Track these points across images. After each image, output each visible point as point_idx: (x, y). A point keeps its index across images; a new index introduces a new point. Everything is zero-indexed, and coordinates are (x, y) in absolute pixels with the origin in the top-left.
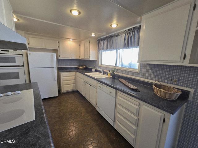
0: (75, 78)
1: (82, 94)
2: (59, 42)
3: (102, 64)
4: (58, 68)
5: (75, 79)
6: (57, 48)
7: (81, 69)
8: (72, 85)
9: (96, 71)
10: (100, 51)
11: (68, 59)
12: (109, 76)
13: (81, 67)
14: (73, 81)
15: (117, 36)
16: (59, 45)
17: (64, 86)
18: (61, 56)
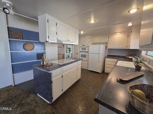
2: (108, 37)
6: (107, 41)
11: (115, 49)
16: (109, 39)
18: (109, 47)
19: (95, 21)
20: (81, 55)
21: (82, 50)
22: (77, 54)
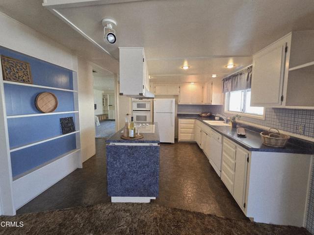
0: (194, 126)
1: (199, 145)
2: (179, 87)
3: (230, 110)
4: (178, 114)
5: (194, 128)
6: (177, 93)
7: (204, 117)
8: (190, 134)
9: (221, 119)
10: (226, 93)
12: (230, 125)
13: (203, 115)
14: (192, 130)
15: (241, 74)
16: (180, 90)
17: (181, 134)
18: (181, 102)
19: (189, 67)
20: (137, 116)
21: (138, 107)
22: (128, 115)
